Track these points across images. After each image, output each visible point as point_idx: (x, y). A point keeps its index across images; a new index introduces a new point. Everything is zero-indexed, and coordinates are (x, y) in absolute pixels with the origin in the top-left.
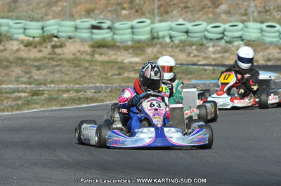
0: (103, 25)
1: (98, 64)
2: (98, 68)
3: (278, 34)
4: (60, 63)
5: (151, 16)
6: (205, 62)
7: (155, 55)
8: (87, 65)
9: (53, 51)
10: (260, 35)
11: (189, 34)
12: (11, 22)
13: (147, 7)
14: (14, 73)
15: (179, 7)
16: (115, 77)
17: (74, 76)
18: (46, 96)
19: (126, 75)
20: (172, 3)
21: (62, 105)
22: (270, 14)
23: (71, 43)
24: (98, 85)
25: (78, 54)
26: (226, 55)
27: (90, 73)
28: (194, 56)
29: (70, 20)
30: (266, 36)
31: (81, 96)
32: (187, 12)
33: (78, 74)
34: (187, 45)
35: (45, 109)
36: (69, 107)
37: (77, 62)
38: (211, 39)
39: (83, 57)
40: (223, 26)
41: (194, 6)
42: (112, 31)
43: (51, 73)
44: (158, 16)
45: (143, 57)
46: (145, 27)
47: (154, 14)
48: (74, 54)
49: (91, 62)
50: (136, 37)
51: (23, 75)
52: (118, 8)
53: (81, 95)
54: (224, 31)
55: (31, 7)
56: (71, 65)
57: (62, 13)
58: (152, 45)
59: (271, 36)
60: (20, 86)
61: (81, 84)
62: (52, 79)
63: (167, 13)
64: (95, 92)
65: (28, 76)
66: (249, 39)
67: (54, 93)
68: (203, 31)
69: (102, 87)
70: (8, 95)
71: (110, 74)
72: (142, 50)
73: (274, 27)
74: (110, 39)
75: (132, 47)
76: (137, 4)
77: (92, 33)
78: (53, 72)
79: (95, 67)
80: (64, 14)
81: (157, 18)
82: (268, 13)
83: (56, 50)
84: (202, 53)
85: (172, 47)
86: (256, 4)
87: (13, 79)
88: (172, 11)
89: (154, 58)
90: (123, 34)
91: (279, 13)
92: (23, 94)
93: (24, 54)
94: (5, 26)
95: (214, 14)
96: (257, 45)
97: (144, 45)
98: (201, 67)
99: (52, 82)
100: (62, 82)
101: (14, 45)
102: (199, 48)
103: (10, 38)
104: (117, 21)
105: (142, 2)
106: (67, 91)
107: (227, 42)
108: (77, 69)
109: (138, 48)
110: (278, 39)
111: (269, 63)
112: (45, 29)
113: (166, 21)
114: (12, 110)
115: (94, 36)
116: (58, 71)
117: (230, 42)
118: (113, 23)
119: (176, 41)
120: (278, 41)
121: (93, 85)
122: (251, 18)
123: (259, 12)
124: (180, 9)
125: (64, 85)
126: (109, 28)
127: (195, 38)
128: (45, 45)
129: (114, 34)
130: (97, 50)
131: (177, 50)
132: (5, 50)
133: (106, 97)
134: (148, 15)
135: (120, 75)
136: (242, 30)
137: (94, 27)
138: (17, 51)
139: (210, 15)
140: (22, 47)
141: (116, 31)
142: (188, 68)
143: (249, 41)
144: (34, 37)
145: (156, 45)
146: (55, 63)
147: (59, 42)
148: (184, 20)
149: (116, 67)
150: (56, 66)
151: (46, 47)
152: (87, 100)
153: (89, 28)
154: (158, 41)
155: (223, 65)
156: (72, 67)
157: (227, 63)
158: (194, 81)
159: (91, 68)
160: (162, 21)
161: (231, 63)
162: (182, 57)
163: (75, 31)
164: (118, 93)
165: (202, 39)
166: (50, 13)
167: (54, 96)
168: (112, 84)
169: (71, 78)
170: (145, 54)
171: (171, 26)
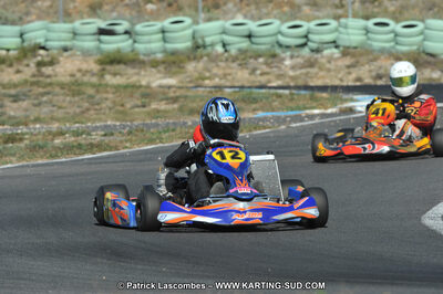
0: (117, 28)
1: (109, 89)
2: (110, 96)
3: (392, 35)
4: (49, 89)
5: (194, 13)
6: (279, 83)
7: (200, 74)
8: (91, 91)
9: (39, 71)
10: (364, 38)
11: (253, 39)
16: (137, 110)
17: (71, 111)
18: (27, 142)
19: (154, 106)
21: (52, 157)
22: (380, 5)
23: (67, 57)
24: (109, 123)
25: (78, 75)
26: (313, 70)
27: (98, 104)
28: (262, 74)
29: (65, 22)
30: (376, 41)
31: (83, 142)
32: (248, 5)
33: (79, 107)
34: (251, 57)
35: (25, 163)
36: (64, 160)
37: (77, 88)
38: (288, 47)
39: (86, 79)
40: (306, 26)
42: (131, 37)
43: (35, 105)
44: (203, 11)
45: (182, 77)
46: (183, 29)
47: (197, 10)
48: (72, 75)
49: (98, 87)
50: (169, 46)
53: (82, 140)
54: (309, 33)
55: (1, 3)
56: (66, 91)
58: (195, 58)
59: (382, 39)
61: (82, 123)
62: (36, 115)
63: (217, 6)
64: (105, 135)
66: (347, 44)
67: (40, 137)
68: (275, 34)
69: (115, 126)
71: (128, 106)
72: (180, 67)
73: (386, 25)
74: (129, 49)
75: (163, 62)
77: (99, 40)
78: (39, 104)
79: (105, 96)
80: (56, 13)
81: (202, 15)
82: (376, 3)
83: (44, 69)
84: (274, 69)
85: (227, 60)
88: (225, 4)
89: (197, 79)
90: (149, 42)
91: (393, 2)
95: (292, 5)
96: (361, 55)
97: (182, 57)
98: (272, 91)
99: (37, 120)
100: (53, 119)
102: (270, 60)
104: (139, 22)
106: (61, 133)
107: (312, 51)
108: (77, 99)
110: (392, 44)
111: (380, 83)
112: (25, 36)
113: (218, 19)
115: (103, 46)
116: (46, 102)
117: (317, 51)
118: (133, 25)
120: (393, 47)
121: (102, 124)
122: (350, 11)
123: (363, 2)
125: (56, 125)
126: (126, 32)
127: (263, 44)
128: (25, 62)
129: (135, 42)
130: (108, 67)
131: (235, 65)
133: (121, 142)
134: (187, 10)
135: (144, 106)
136: (336, 30)
137: (102, 32)
139: (286, 9)
141: (138, 38)
142: (251, 93)
143: (348, 47)
144: (8, 50)
145: (202, 57)
146: (41, 90)
147: (48, 56)
148: (245, 17)
149: (137, 94)
150: (43, 94)
151: (28, 65)
152: (92, 147)
153: (94, 34)
154: (205, 52)
155: (307, 88)
156: (68, 95)
157: (312, 84)
158: (260, 114)
159: (98, 97)
160: (209, 20)
161: (319, 83)
162: (242, 76)
163: (74, 39)
164: (140, 134)
165: (273, 46)
166: (33, 10)
167: (40, 143)
168: (131, 121)
169: (68, 113)
170: (186, 72)
171: (224, 27)
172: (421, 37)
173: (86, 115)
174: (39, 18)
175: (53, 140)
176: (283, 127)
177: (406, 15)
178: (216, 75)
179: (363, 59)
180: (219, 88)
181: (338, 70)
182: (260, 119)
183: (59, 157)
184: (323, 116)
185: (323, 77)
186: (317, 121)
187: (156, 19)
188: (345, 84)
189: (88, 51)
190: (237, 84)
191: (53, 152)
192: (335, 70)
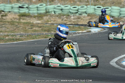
0: (24, 6)
1: (22, 23)
2: (22, 25)
4: (5, 23)
5: (46, 3)
6: (70, 23)
7: (47, 20)
8: (17, 24)
9: (2, 18)
10: (94, 11)
11: (63, 10)
16: (29, 29)
17: (11, 29)
19: (34, 29)
21: (5, 42)
22: (99, 2)
23: (10, 14)
24: (22, 33)
25: (13, 19)
26: (79, 20)
27: (18, 28)
28: (65, 20)
29: (10, 4)
30: (97, 12)
31: (14, 38)
32: (62, 1)
33: (13, 28)
34: (62, 16)
36: (9, 43)
37: (13, 23)
38: (72, 13)
39: (15, 20)
40: (78, 7)
42: (28, 9)
44: (49, 2)
45: (42, 20)
46: (43, 7)
47: (47, 2)
48: (11, 19)
49: (19, 23)
50: (39, 12)
53: (14, 37)
54: (78, 9)
56: (9, 24)
57: (6, 1)
58: (46, 15)
61: (14, 33)
62: (1, 30)
63: (53, 1)
64: (20, 36)
66: (89, 13)
67: (2, 36)
68: (69, 9)
69: (23, 34)
71: (27, 28)
73: (100, 8)
74: (27, 12)
75: (37, 16)
77: (19, 10)
78: (2, 27)
79: (21, 25)
81: (48, 3)
82: (98, 1)
83: (3, 17)
84: (68, 19)
85: (55, 16)
88: (55, 0)
89: (47, 21)
90: (34, 10)
91: (103, 1)
95: (74, 1)
96: (93, 16)
97: (42, 15)
98: (68, 25)
99: (1, 32)
100: (6, 32)
102: (67, 17)
104: (31, 5)
106: (8, 36)
107: (79, 14)
108: (12, 26)
113: (53, 5)
115: (21, 11)
116: (4, 27)
117: (81, 14)
118: (29, 5)
121: (20, 33)
122: (90, 4)
123: (94, 1)
125: (7, 33)
126: (27, 8)
127: (65, 12)
129: (29, 10)
130: (21, 17)
131: (57, 18)
133: (25, 38)
134: (44, 2)
135: (31, 29)
136: (86, 9)
137: (20, 7)
139: (72, 2)
141: (30, 9)
143: (89, 14)
145: (48, 15)
146: (2, 23)
147: (4, 14)
148: (61, 4)
149: (30, 25)
152: (17, 40)
153: (18, 8)
154: (49, 14)
155: (77, 25)
156: (10, 25)
157: (79, 24)
159: (19, 25)
160: (51, 5)
161: (81, 23)
162: (59, 21)
163: (12, 9)
164: (30, 37)
165: (68, 13)
166: (1, 1)
167: (2, 38)
168: (28, 33)
169: (10, 30)
170: (43, 19)
171: (54, 7)
172: (110, 11)
173: (15, 31)
174: (2, 3)
175: (5, 37)
176: (71, 36)
177: (106, 5)
178: (52, 21)
179: (93, 17)
180: (53, 24)
183: (7, 42)
184: (82, 33)
185: (82, 22)
186: (80, 34)
187: (35, 4)
189: (16, 12)
190: (58, 23)
191: (6, 41)
192: (86, 20)
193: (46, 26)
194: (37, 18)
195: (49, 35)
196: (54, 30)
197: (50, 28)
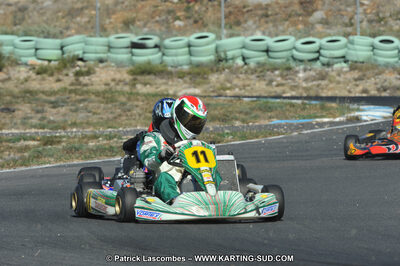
0: (149, 43)
1: (139, 97)
2: (141, 103)
3: (396, 51)
4: (86, 96)
5: (217, 29)
6: (294, 93)
7: (222, 84)
8: (123, 99)
9: (77, 80)
10: (371, 53)
11: (270, 53)
12: (17, 40)
13: (210, 15)
14: (20, 112)
15: (256, 15)
17: (105, 116)
18: (64, 144)
20: (245, 10)
21: (86, 158)
22: (386, 23)
23: (103, 68)
24: (139, 128)
25: (113, 84)
26: (323, 83)
27: (129, 111)
28: (278, 85)
29: (101, 36)
30: (381, 56)
31: (114, 145)
32: (267, 22)
33: (112, 113)
34: (268, 70)
35: (62, 163)
36: (97, 161)
37: (110, 95)
38: (301, 61)
39: (119, 88)
40: (319, 42)
41: (276, 14)
42: (160, 50)
43: (72, 111)
44: (226, 28)
45: (206, 87)
46: (207, 44)
47: (220, 26)
48: (107, 84)
50: (195, 59)
51: (33, 115)
52: (170, 17)
53: (114, 143)
54: (320, 48)
55: (45, 18)
56: (100, 99)
57: (89, 26)
58: (217, 71)
59: (386, 55)
60: (27, 131)
61: (115, 128)
62: (73, 120)
63: (238, 23)
65: (39, 115)
66: (355, 59)
67: (76, 140)
68: (290, 50)
70: (11, 145)
72: (203, 78)
73: (391, 42)
74: (158, 62)
75: (189, 73)
76: (196, 12)
77: (131, 53)
78: (76, 111)
79: (136, 103)
80: (92, 28)
81: (225, 32)
82: (383, 23)
83: (81, 79)
84: (289, 81)
85: (246, 72)
86: (365, 10)
87: (19, 121)
88: (246, 21)
89: (219, 90)
90: (176, 55)
91: (398, 22)
92: (32, 143)
93: (34, 85)
94: (7, 45)
95: (306, 24)
96: (367, 69)
97: (206, 69)
98: (286, 101)
99: (74, 124)
100: (89, 124)
101: (22, 73)
102: (285, 73)
103: (16, 63)
104: (168, 37)
105: (204, 9)
106: (95, 137)
107: (323, 65)
108: (110, 105)
109: (199, 74)
110: (396, 59)
111: (384, 94)
112: (65, 49)
113: (238, 35)
114: (14, 166)
116: (82, 108)
117: (328, 65)
118: (162, 39)
119: (252, 64)
120: (397, 62)
121: (132, 129)
122: (359, 29)
123: (370, 21)
124: (257, 18)
125: (91, 129)
126: (156, 46)
127: (279, 59)
128: (65, 72)
129: (164, 54)
130: (139, 77)
131: (253, 77)
132: (9, 79)
134: (211, 27)
136: (346, 46)
137: (135, 45)
138: (26, 80)
139: (301, 26)
140: (32, 74)
141: (166, 51)
142: (267, 102)
143: (356, 62)
144: (50, 61)
145: (223, 69)
146: (78, 97)
147: (85, 66)
148: (264, 33)
150: (84, 100)
151: (67, 75)
153: (127, 47)
154: (227, 65)
155: (318, 98)
156: (102, 102)
157: (324, 95)
158: (275, 121)
159: (129, 104)
160: (231, 36)
161: (330, 94)
162: (260, 87)
163: (109, 51)
165: (288, 60)
166: (72, 25)
167: (76, 145)
169: (102, 118)
170: (209, 83)
171: (244, 42)
173: (118, 121)
174: (78, 32)
175: (87, 143)
176: (295, 133)
178: (236, 86)
179: (368, 73)
180: (238, 97)
181: (347, 83)
182: (275, 126)
183: (92, 158)
184: (331, 124)
186: (326, 128)
187: (182, 35)
188: (352, 95)
189: (121, 62)
190: (255, 94)
191: (88, 154)
192: (344, 83)
193: (217, 105)
194: (187, 79)
195: (226, 131)
196: (242, 116)
197: (230, 109)
